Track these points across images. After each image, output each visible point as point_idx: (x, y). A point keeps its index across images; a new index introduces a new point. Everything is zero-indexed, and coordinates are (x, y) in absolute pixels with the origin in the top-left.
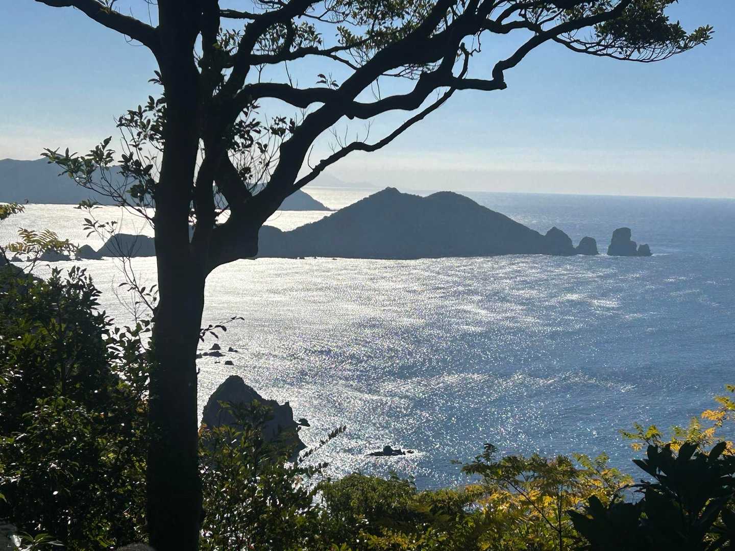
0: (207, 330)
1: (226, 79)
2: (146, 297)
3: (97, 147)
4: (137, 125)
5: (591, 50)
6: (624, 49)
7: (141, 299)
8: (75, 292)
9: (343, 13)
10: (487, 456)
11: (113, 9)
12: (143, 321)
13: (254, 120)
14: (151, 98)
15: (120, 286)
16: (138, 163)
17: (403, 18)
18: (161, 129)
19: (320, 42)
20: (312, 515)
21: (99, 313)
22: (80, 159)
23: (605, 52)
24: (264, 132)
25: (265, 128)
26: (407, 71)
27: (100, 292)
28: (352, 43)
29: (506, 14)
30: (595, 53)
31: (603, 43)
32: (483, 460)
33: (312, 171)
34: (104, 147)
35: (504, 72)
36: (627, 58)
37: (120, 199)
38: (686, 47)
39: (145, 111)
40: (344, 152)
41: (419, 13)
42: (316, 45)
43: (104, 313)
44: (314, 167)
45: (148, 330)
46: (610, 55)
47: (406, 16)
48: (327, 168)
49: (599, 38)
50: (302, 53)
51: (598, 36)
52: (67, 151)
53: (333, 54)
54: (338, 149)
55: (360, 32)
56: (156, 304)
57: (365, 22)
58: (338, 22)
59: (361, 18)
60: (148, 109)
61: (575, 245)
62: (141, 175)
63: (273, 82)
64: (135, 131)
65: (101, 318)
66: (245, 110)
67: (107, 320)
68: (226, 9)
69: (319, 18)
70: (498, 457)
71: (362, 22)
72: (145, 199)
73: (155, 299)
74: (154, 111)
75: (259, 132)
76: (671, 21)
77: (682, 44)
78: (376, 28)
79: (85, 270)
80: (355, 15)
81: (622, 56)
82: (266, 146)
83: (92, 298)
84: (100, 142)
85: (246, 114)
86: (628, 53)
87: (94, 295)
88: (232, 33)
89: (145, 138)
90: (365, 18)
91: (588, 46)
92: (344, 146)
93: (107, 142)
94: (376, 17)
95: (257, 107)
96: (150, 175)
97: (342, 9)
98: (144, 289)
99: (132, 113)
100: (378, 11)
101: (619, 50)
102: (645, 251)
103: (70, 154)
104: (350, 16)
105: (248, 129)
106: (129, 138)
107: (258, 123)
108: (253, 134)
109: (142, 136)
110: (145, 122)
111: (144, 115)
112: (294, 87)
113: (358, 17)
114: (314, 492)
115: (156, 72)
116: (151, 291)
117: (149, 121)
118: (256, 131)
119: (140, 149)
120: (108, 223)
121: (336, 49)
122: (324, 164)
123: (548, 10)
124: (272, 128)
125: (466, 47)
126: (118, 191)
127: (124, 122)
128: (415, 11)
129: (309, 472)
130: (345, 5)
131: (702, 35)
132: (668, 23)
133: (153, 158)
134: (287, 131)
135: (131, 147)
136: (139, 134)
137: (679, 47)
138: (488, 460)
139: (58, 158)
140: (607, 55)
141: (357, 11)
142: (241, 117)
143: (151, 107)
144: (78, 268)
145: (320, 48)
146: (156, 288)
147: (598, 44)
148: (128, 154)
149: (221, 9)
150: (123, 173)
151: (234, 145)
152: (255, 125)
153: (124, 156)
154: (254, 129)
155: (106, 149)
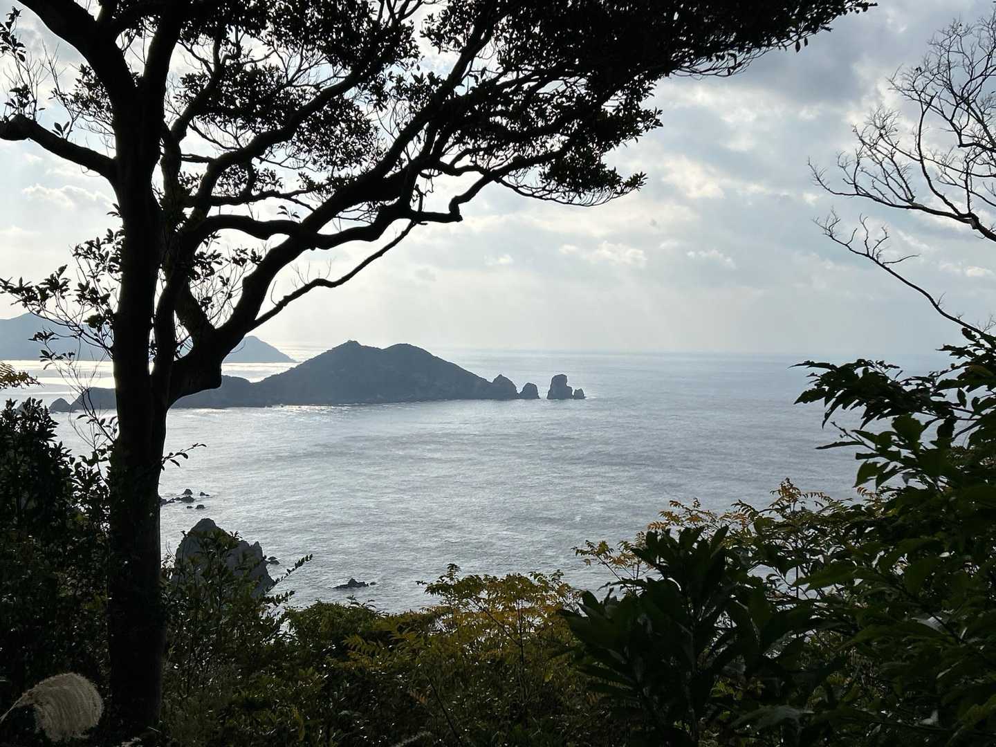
0: (168, 458)
1: (188, 217)
2: (106, 429)
3: (52, 276)
4: (95, 257)
5: (536, 194)
6: (567, 194)
7: (101, 432)
8: (30, 425)
9: (304, 160)
10: (450, 576)
11: (69, 140)
12: (100, 450)
13: (215, 251)
14: (110, 231)
15: (79, 417)
16: (94, 291)
17: (361, 165)
18: (120, 260)
19: (281, 186)
20: (279, 642)
21: (55, 445)
22: (34, 289)
23: (549, 196)
24: (225, 263)
25: (227, 260)
26: (366, 215)
27: (57, 424)
28: (312, 187)
29: (459, 158)
30: (540, 197)
31: (547, 188)
32: (446, 579)
33: (275, 306)
34: (59, 275)
35: (459, 205)
36: (570, 202)
37: (76, 328)
38: (622, 192)
39: (104, 243)
40: (307, 288)
41: (376, 160)
42: (277, 189)
43: (61, 444)
44: (277, 303)
45: (105, 459)
46: (554, 200)
47: (364, 163)
48: (290, 304)
49: (544, 184)
50: (263, 196)
51: (543, 182)
52: (21, 280)
53: (294, 197)
54: (301, 285)
55: (320, 177)
56: (117, 435)
57: (325, 168)
58: (299, 168)
59: (321, 165)
60: (106, 241)
61: (519, 390)
62: (98, 304)
63: (233, 214)
64: (93, 263)
65: (57, 450)
66: (206, 240)
67: (63, 452)
68: (188, 153)
69: (280, 164)
70: (460, 576)
71: (321, 168)
72: (103, 329)
73: (115, 431)
74: (113, 244)
75: (220, 263)
76: (609, 168)
77: (619, 189)
78: (336, 175)
79: (41, 401)
80: (315, 162)
81: (565, 201)
82: (228, 280)
83: (48, 430)
84: (54, 270)
85: (207, 244)
86: (570, 198)
87: (51, 426)
88: (196, 176)
89: (104, 269)
90: (324, 165)
91: (534, 190)
92: (307, 283)
93: (62, 269)
94: (334, 164)
95: (218, 237)
96: (108, 305)
97: (303, 156)
98: (103, 421)
99: (91, 243)
100: (337, 158)
101: (563, 195)
102: (579, 395)
103: (24, 284)
104: (310, 163)
105: (208, 260)
106: (86, 269)
107: (219, 255)
108: (214, 265)
109: (100, 268)
110: (104, 254)
111: (103, 247)
112: (255, 219)
113: (319, 163)
114: (281, 621)
115: (115, 205)
116: (111, 423)
117: (107, 253)
118: (217, 262)
119: (99, 280)
120: (65, 355)
121: (297, 193)
122: (287, 300)
123: (497, 157)
124: (234, 258)
125: (420, 188)
126: (74, 320)
127: (80, 251)
128: (372, 159)
129: (277, 601)
130: (305, 152)
131: (635, 182)
132: (606, 169)
133: (112, 289)
134: (248, 261)
135: (88, 278)
136: (97, 265)
137: (616, 193)
138: (452, 579)
139: (11, 288)
140: (551, 199)
141: (316, 158)
142: (202, 248)
143: (110, 240)
144: (34, 400)
145: (282, 191)
146: (116, 420)
147: (544, 189)
148: (84, 283)
149: (182, 153)
150: (79, 301)
151: (194, 275)
152: (215, 256)
153: (80, 285)
154: (216, 260)
155: (62, 277)
